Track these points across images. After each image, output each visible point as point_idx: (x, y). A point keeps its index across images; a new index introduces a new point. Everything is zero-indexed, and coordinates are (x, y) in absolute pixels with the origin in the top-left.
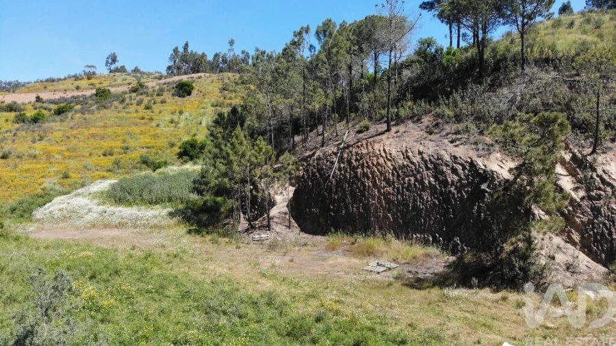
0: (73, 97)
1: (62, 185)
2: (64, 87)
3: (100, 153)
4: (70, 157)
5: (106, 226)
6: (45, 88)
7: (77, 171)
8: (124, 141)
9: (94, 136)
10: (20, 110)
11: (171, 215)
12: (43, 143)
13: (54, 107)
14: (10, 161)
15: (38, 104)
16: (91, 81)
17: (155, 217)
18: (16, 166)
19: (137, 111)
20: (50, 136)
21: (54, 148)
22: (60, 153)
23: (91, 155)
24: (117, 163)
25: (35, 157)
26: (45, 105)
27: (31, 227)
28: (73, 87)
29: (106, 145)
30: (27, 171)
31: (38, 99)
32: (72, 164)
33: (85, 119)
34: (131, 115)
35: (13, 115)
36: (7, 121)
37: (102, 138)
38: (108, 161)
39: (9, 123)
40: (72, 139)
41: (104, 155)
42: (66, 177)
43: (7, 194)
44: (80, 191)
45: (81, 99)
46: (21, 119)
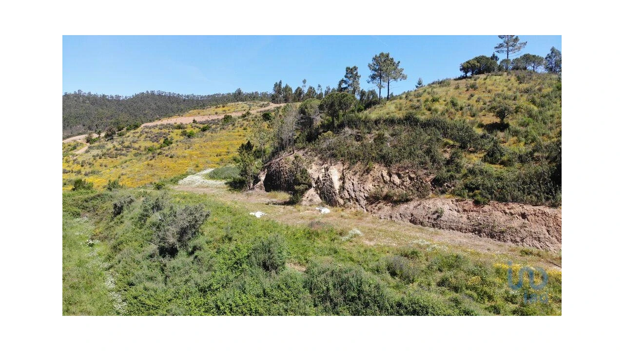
0: (212, 120)
1: (195, 170)
2: (209, 113)
3: (215, 155)
4: (200, 157)
5: (203, 187)
6: (199, 113)
7: (203, 164)
8: (228, 149)
9: (214, 146)
10: (184, 128)
11: (226, 184)
12: (190, 150)
13: (202, 126)
14: (174, 159)
15: (194, 125)
16: (224, 109)
17: (220, 184)
18: (176, 161)
19: (238, 131)
20: (193, 146)
21: (195, 153)
22: (196, 155)
23: (210, 156)
24: (222, 160)
25: (185, 157)
26: (198, 125)
27: (176, 187)
28: (214, 113)
29: (218, 151)
30: (181, 164)
31: (194, 121)
32: (202, 160)
33: (212, 136)
34: (235, 134)
35: (180, 131)
36: (177, 135)
37: (218, 147)
38: (218, 159)
39: (178, 136)
40: (203, 147)
41: (217, 156)
42: (197, 167)
43: (171, 174)
44: (198, 173)
45: (216, 121)
46: (184, 134)
